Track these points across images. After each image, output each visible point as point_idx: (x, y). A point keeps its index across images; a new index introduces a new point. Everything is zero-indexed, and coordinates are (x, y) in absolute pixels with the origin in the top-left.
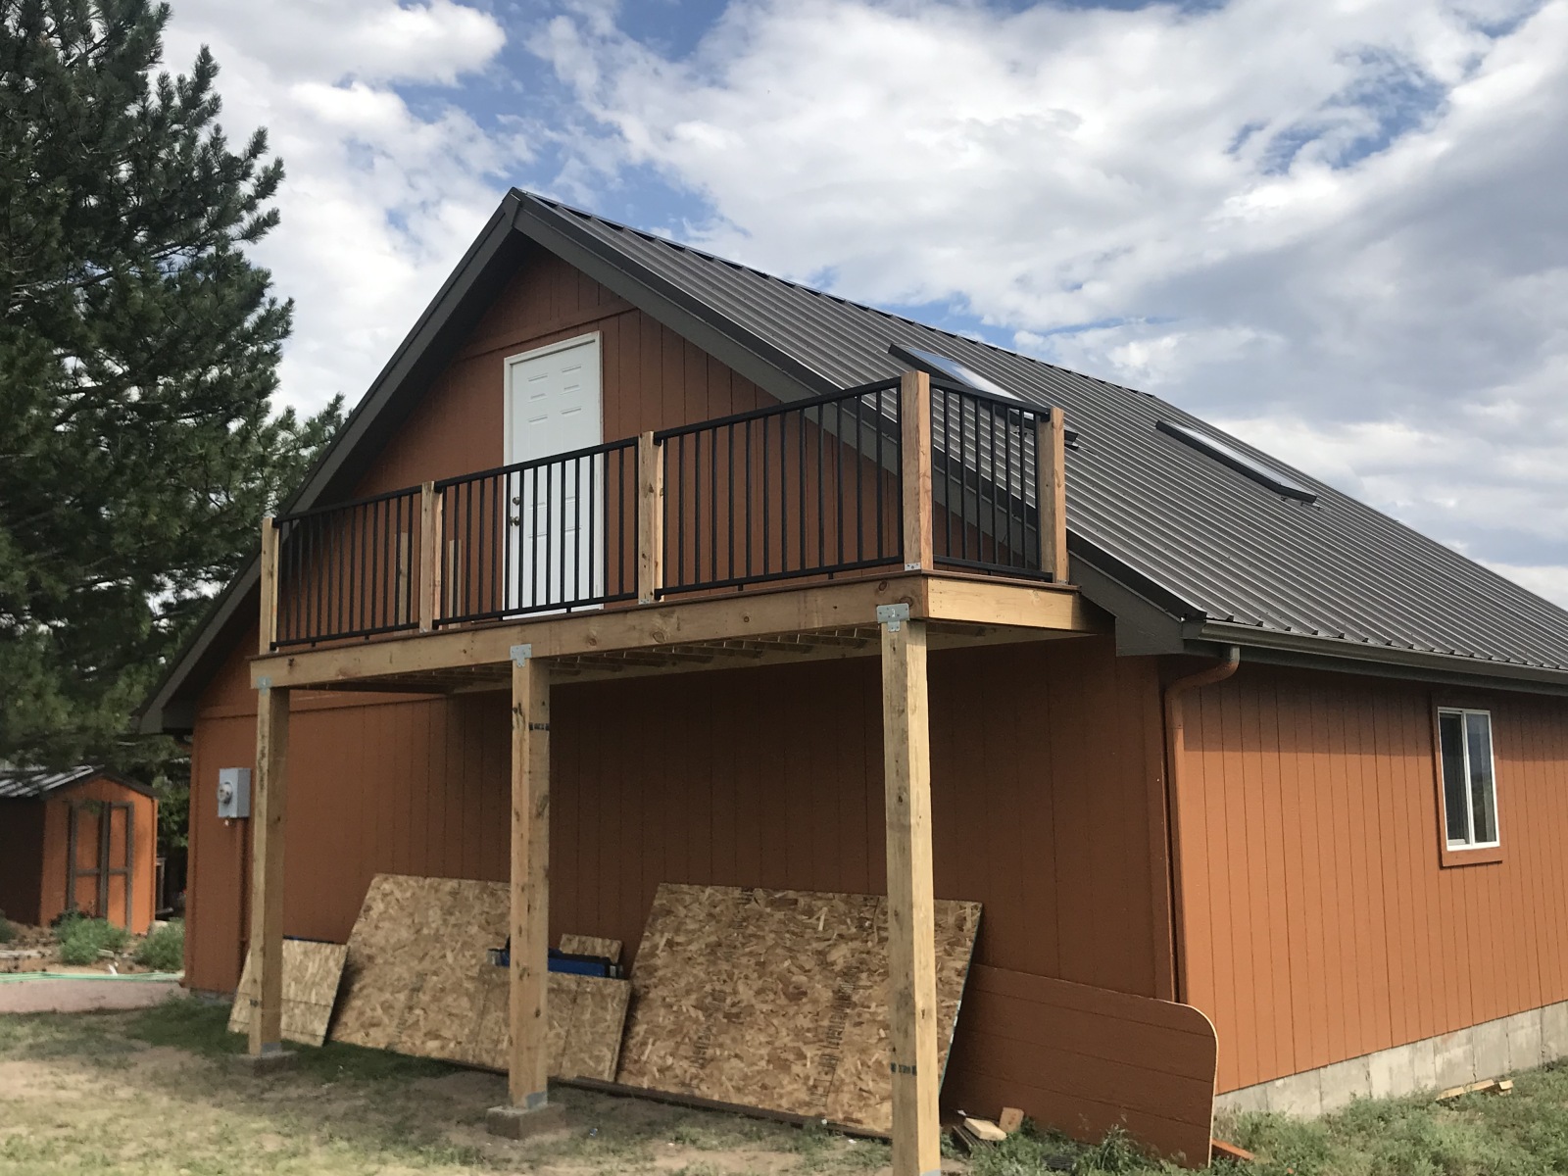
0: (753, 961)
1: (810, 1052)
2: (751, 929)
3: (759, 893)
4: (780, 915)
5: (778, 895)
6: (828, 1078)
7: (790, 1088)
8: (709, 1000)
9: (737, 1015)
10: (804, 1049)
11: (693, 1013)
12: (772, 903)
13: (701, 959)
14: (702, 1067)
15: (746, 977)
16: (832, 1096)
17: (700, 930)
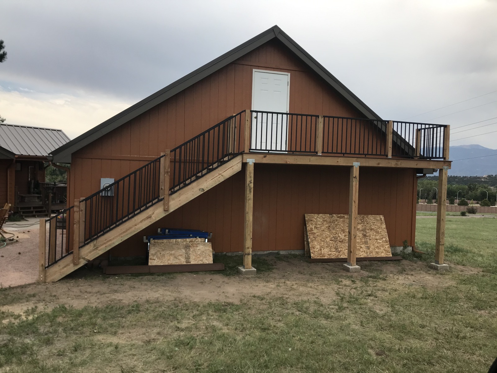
0: (340, 229)
1: (363, 246)
2: (336, 223)
3: (334, 215)
4: (342, 220)
5: (339, 215)
6: (369, 250)
7: (362, 254)
8: (333, 239)
9: (342, 241)
10: (361, 246)
11: (330, 241)
12: (338, 217)
13: (326, 230)
14: (339, 253)
15: (340, 233)
16: (371, 254)
17: (322, 224)
